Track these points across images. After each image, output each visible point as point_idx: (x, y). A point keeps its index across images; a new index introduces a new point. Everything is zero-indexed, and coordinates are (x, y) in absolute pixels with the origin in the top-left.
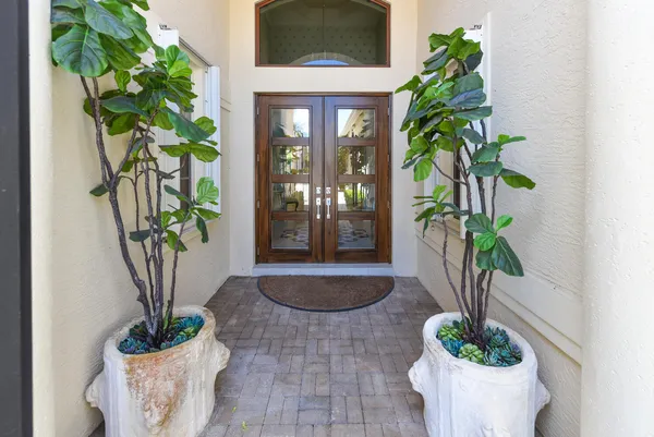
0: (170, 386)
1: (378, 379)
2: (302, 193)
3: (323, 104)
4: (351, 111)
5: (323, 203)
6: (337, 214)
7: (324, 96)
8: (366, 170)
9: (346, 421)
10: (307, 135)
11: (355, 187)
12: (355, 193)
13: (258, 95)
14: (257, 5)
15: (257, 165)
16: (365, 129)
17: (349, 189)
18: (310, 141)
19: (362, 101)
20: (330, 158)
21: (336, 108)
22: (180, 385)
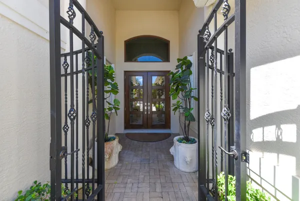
0: (110, 150)
1: (163, 156)
2: (139, 107)
3: (147, 75)
4: (156, 77)
5: (147, 108)
6: (152, 112)
7: (148, 72)
8: (163, 97)
9: (153, 163)
10: (141, 85)
11: (159, 104)
12: (159, 106)
13: (125, 72)
14: (125, 41)
15: (125, 95)
16: (163, 82)
17: (157, 105)
18: (143, 87)
19: (160, 73)
20: (150, 93)
21: (152, 76)
22: (112, 151)
